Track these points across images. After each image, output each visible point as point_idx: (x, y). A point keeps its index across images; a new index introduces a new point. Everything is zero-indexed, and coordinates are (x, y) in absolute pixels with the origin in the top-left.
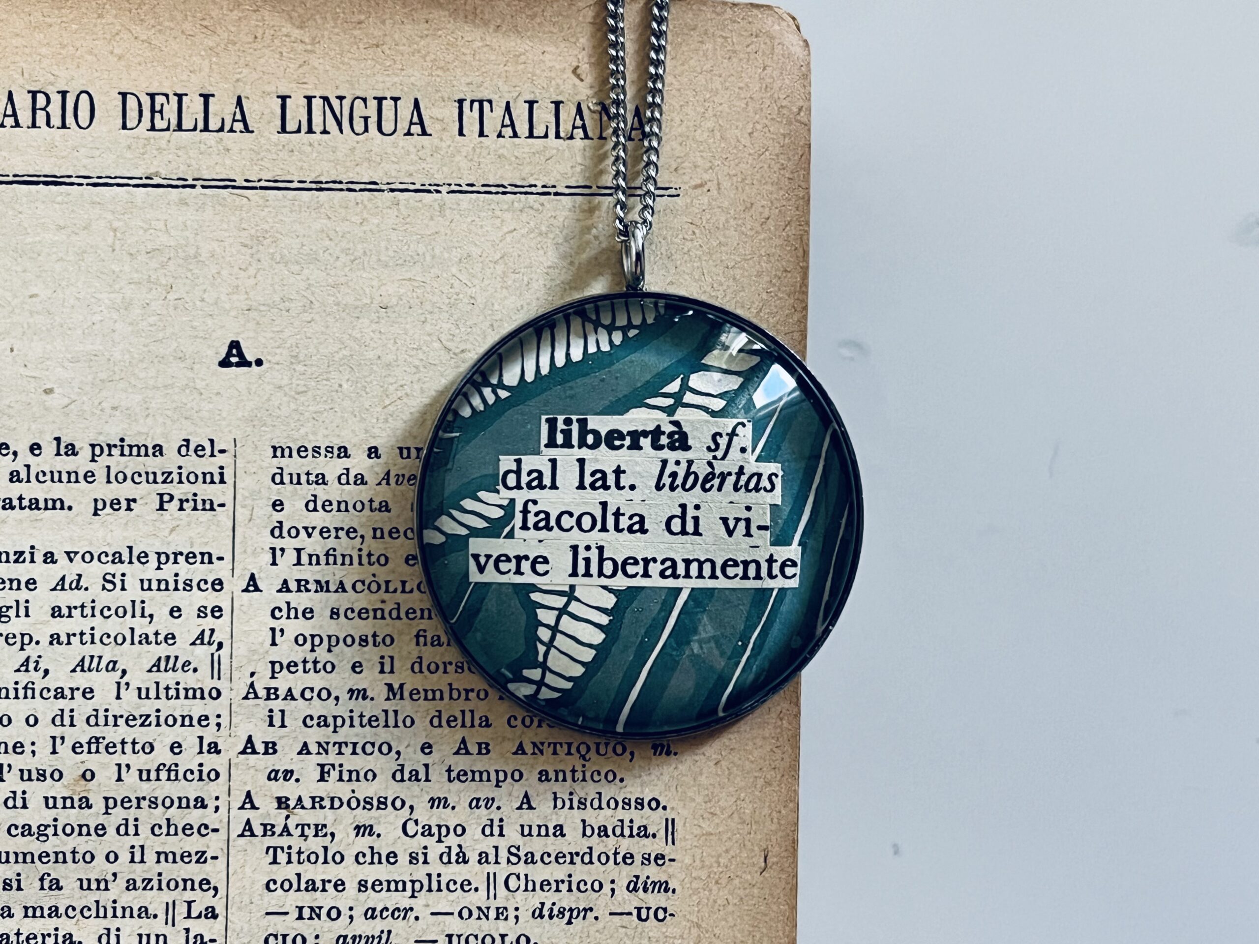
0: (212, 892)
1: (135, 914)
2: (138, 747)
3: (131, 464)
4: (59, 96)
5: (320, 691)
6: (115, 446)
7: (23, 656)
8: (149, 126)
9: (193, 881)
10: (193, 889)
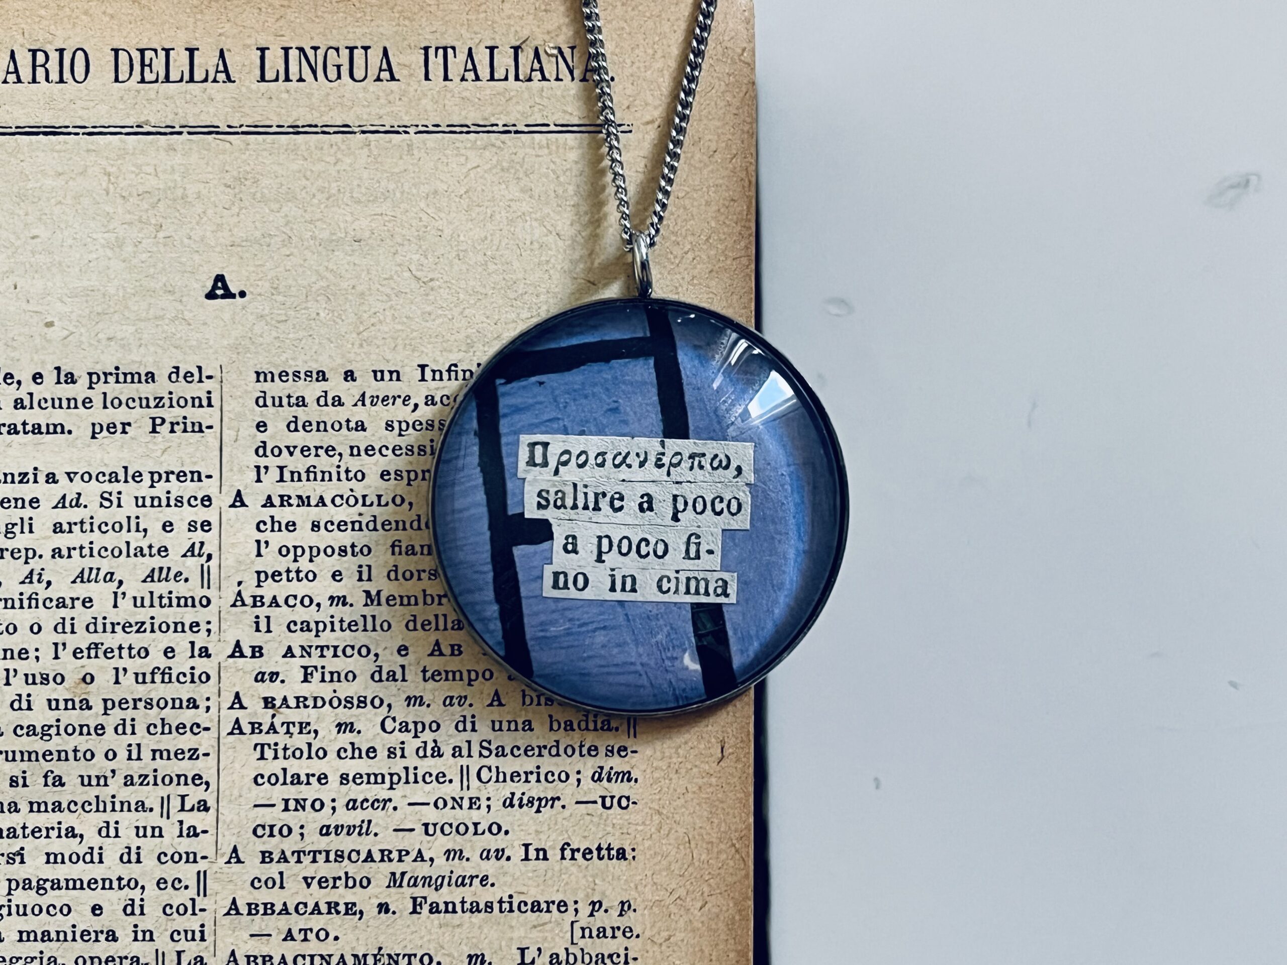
0: (204, 787)
1: (133, 807)
2: (134, 652)
3: (125, 391)
4: (57, 54)
5: (303, 598)
6: (111, 374)
7: (26, 569)
8: (139, 78)
9: (186, 777)
10: (186, 784)
